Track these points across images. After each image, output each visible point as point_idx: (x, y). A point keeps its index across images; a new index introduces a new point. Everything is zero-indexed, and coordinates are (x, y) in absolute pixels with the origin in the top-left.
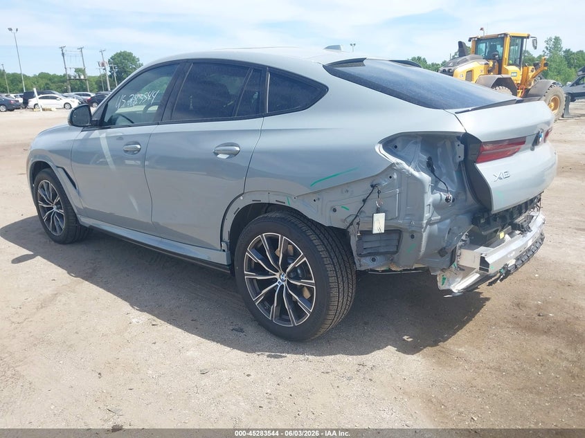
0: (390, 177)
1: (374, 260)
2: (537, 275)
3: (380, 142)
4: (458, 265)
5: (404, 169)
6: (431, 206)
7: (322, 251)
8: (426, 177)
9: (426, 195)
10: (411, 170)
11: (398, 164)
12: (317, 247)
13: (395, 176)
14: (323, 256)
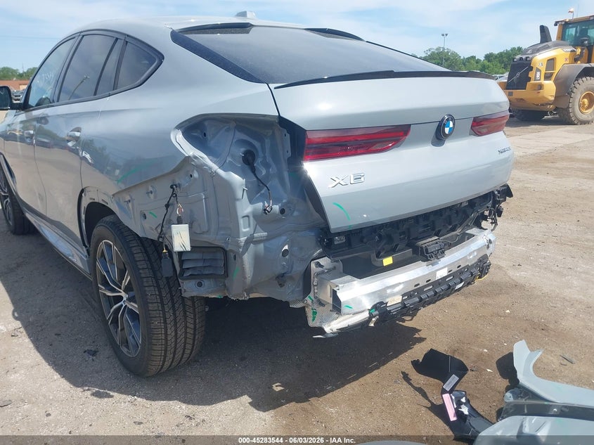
0: (191, 176)
1: (200, 285)
2: (508, 311)
3: (179, 127)
4: (316, 297)
5: (207, 165)
6: (251, 218)
7: (143, 269)
8: (237, 179)
9: (238, 204)
10: (215, 167)
11: (196, 157)
12: (138, 263)
13: (196, 175)
14: (143, 275)
